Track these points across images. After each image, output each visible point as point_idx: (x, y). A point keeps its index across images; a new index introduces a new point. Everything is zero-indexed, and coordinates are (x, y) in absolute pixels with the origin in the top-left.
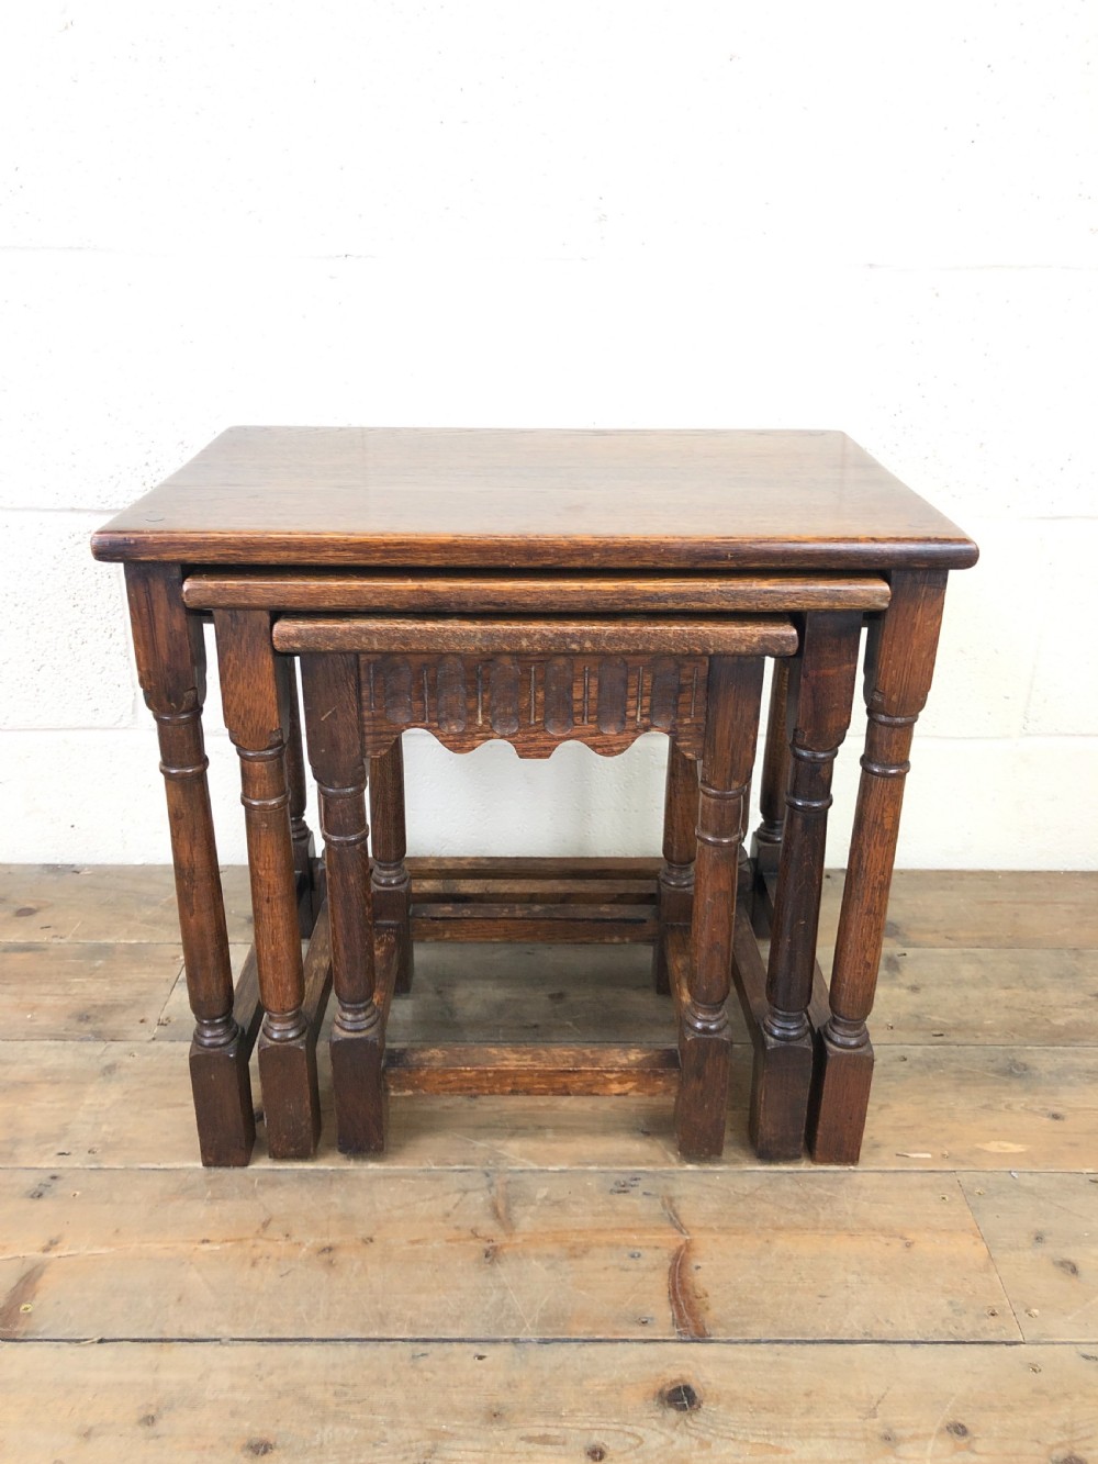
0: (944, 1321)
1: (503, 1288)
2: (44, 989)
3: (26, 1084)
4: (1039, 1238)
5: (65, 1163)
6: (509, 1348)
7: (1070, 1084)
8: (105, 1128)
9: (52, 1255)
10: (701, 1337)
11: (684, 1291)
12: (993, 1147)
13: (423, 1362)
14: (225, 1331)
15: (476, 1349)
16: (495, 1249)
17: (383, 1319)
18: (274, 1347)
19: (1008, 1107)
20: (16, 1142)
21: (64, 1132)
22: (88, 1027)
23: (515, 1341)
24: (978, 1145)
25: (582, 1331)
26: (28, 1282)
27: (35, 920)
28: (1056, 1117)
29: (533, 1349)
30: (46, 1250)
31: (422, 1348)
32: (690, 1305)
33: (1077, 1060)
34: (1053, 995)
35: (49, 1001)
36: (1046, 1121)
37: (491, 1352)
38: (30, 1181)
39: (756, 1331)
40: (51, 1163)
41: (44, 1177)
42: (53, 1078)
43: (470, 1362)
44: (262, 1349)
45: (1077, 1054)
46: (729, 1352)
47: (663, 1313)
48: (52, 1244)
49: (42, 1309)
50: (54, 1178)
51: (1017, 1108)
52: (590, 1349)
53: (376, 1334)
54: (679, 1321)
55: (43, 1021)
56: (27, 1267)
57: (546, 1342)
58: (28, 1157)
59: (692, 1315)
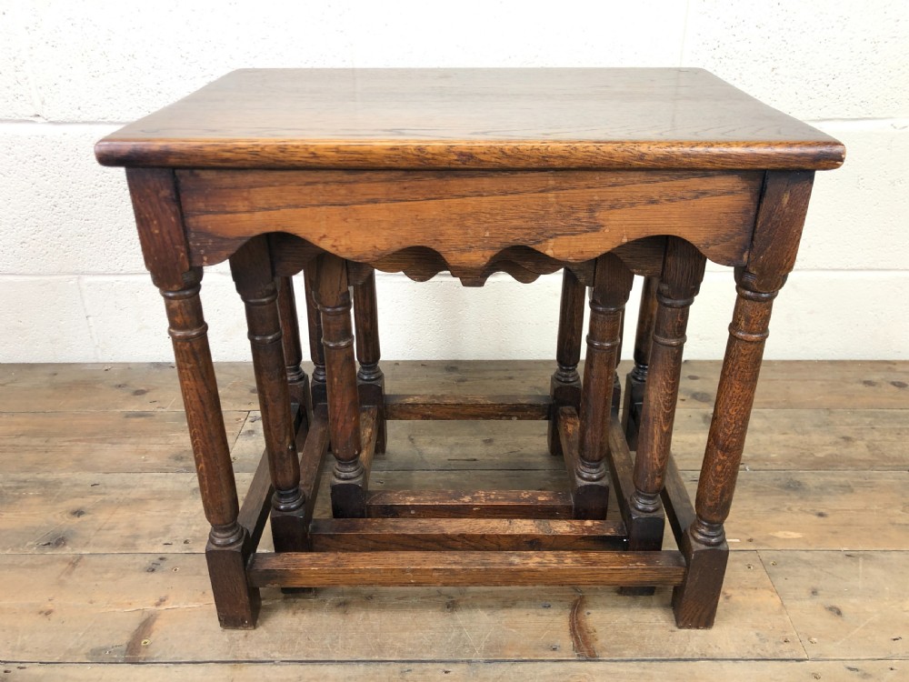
0: (754, 646)
1: (460, 627)
2: (153, 440)
3: (141, 501)
4: (814, 592)
5: (169, 550)
6: (465, 666)
7: (829, 494)
8: (194, 528)
9: (162, 608)
10: (592, 657)
11: (581, 629)
12: (780, 534)
13: (408, 676)
14: (277, 656)
15: (443, 666)
16: (453, 602)
17: (380, 648)
18: (310, 666)
19: (789, 509)
20: (136, 537)
21: (167, 530)
22: (182, 464)
23: (469, 662)
24: (771, 534)
25: (513, 655)
26: (146, 626)
27: (147, 397)
28: (821, 515)
29: (481, 666)
30: (158, 605)
31: (407, 666)
32: (585, 638)
33: (833, 479)
34: (816, 438)
35: (156, 448)
36: (815, 518)
37: (454, 669)
38: (146, 561)
39: (629, 654)
40: (160, 549)
41: (155, 559)
42: (159, 496)
43: (440, 675)
44: (301, 668)
45: (833, 475)
46: (612, 667)
47: (566, 642)
48: (162, 601)
49: (156, 642)
50: (161, 559)
51: (795, 509)
52: (520, 667)
53: (377, 658)
54: (577, 648)
55: (152, 460)
56: (146, 616)
57: (490, 662)
58: (144, 546)
59: (587, 644)
